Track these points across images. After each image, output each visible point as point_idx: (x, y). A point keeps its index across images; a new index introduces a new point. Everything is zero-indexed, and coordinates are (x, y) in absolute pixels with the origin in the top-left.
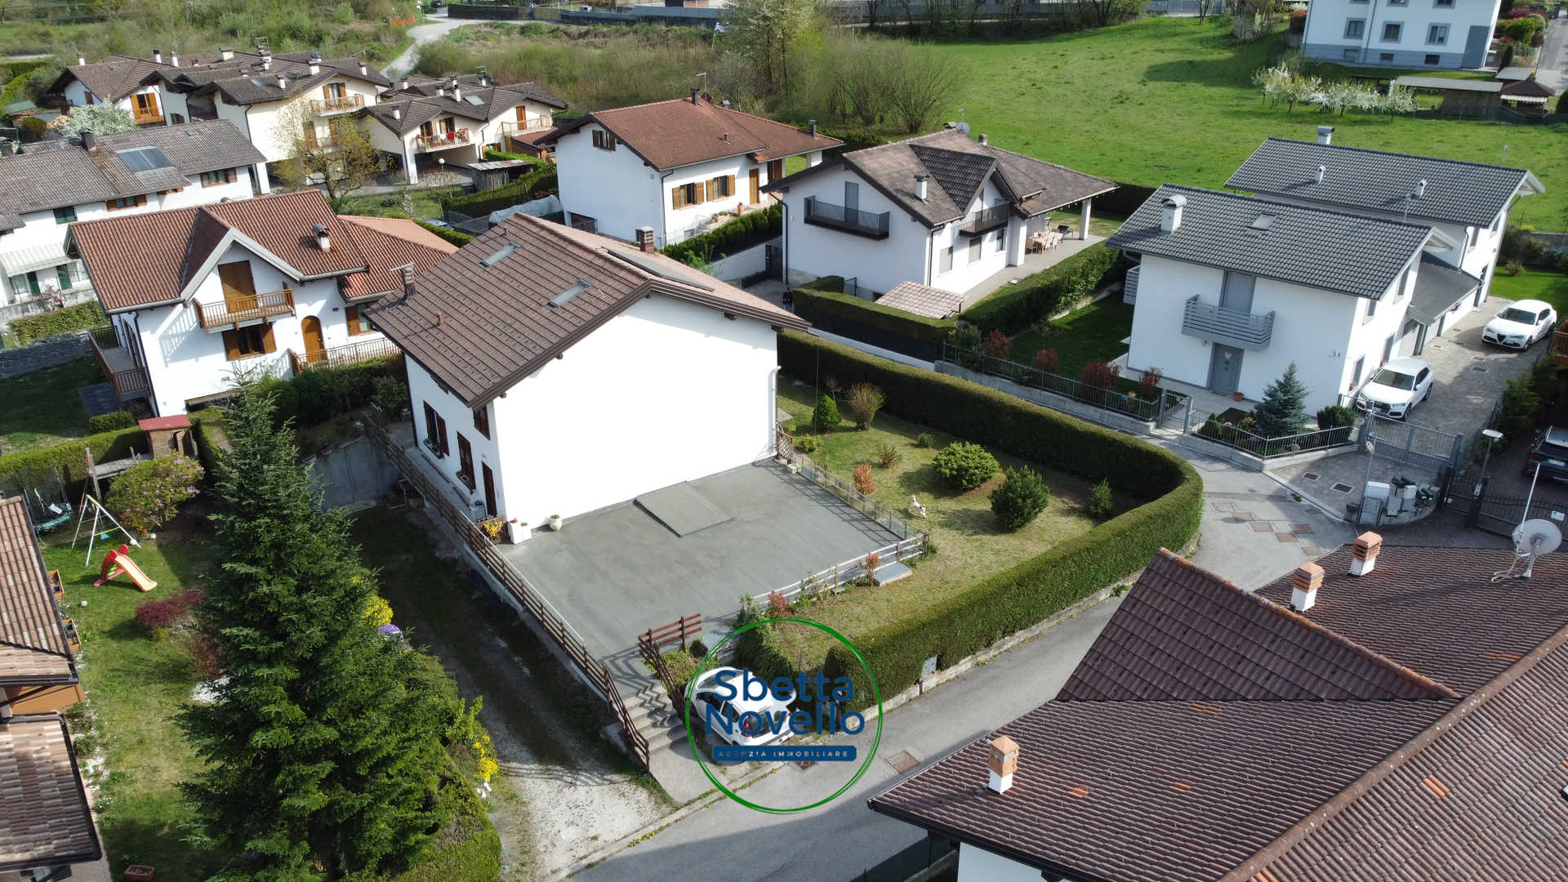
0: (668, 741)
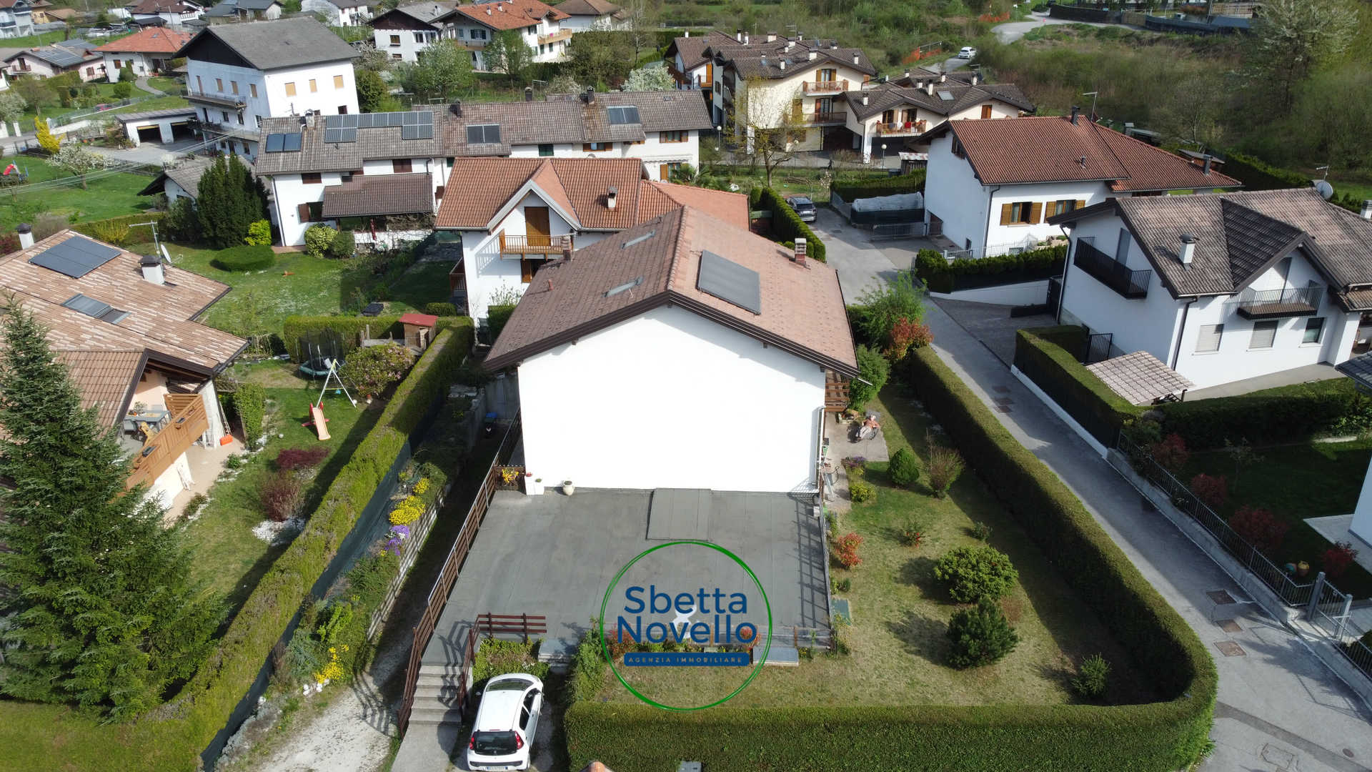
0: (440, 718)
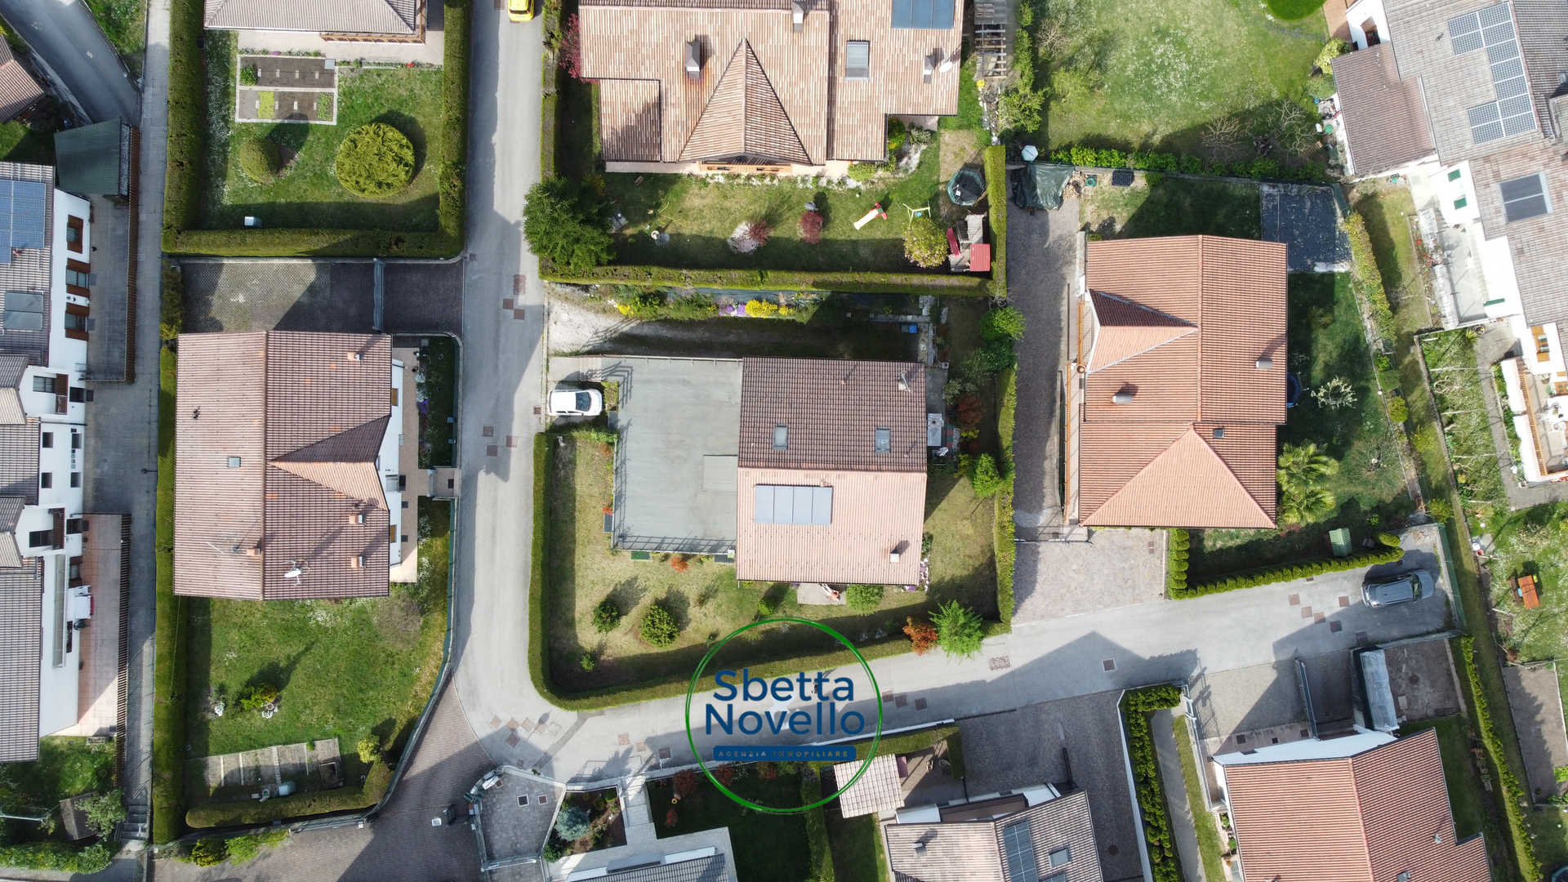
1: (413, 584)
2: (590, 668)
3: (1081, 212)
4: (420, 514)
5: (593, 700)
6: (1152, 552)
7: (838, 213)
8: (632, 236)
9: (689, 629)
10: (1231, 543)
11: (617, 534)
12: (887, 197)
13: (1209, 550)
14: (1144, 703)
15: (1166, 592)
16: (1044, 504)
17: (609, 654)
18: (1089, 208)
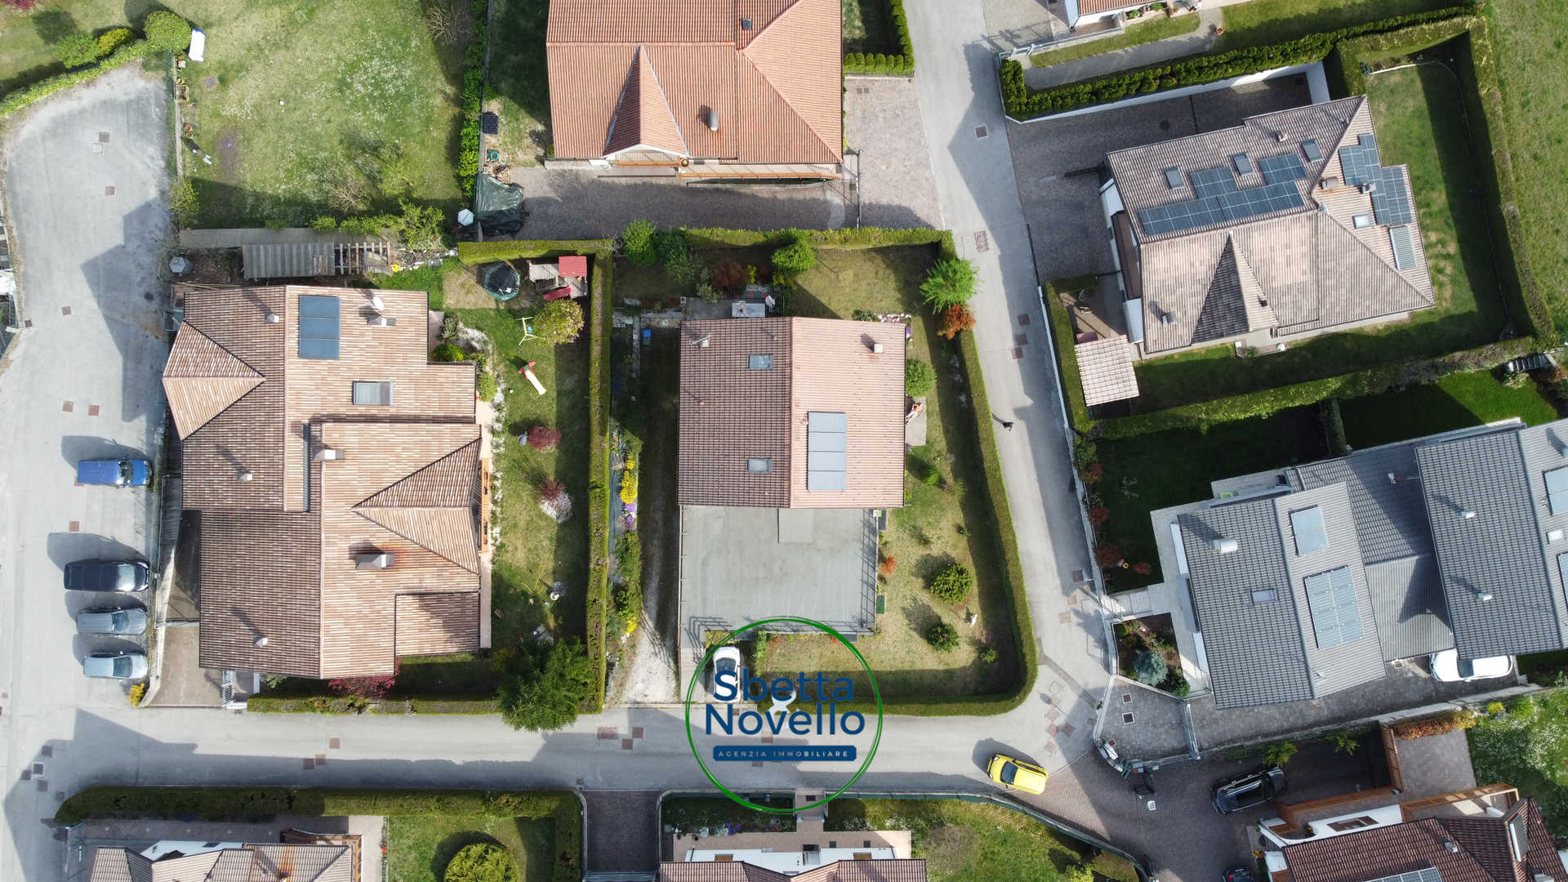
1: (913, 835)
2: (994, 653)
3: (525, 164)
4: (842, 828)
5: (1026, 650)
6: (867, 90)
7: (530, 411)
8: (556, 620)
9: (953, 554)
10: (857, 11)
11: (859, 629)
12: (512, 362)
13: (864, 33)
14: (1018, 97)
15: (907, 75)
16: (822, 199)
17: (982, 635)
18: (521, 156)
